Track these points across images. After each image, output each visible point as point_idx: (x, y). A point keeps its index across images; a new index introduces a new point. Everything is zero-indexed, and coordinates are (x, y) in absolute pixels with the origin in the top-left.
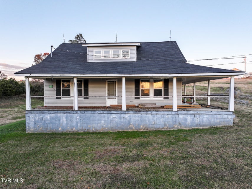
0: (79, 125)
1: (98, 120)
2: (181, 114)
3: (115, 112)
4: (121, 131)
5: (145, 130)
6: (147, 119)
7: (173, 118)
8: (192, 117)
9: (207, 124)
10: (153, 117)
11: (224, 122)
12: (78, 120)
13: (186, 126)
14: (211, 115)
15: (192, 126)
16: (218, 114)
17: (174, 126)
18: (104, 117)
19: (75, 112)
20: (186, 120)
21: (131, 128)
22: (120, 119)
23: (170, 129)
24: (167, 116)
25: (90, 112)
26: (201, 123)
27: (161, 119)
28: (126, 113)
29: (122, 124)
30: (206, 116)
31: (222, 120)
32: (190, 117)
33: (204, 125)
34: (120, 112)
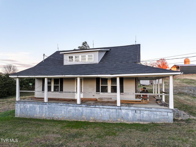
0: (47, 113)
1: (60, 111)
2: (123, 109)
3: (72, 105)
4: (76, 120)
5: (94, 121)
6: (95, 112)
7: (116, 112)
8: (133, 112)
9: (147, 119)
10: (101, 110)
11: (164, 119)
12: (47, 110)
13: (128, 120)
14: (151, 111)
15: (133, 120)
16: (158, 111)
17: (118, 119)
18: (64, 108)
19: (45, 104)
20: (128, 114)
21: (83, 119)
22: (76, 111)
23: (114, 121)
24: (111, 110)
25: (55, 104)
26: (142, 119)
27: (107, 113)
28: (80, 106)
29: (77, 115)
30: (146, 112)
31: (161, 117)
32: (132, 112)
33: (144, 121)
34: (75, 105)
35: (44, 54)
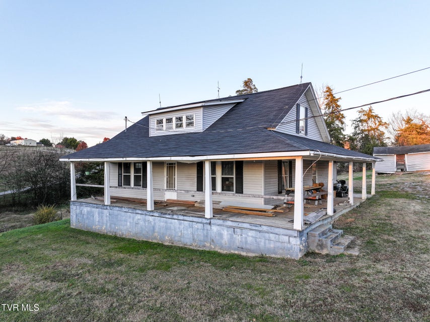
0: (108, 225)
1: (125, 221)
2: (215, 224)
3: (140, 212)
4: (145, 240)
5: (170, 244)
6: (172, 226)
7: (204, 229)
8: (230, 232)
9: (253, 248)
10: (180, 224)
11: (283, 249)
12: (108, 218)
13: (222, 247)
14: (260, 232)
15: (230, 248)
16: (272, 233)
17: (206, 243)
18: (130, 217)
19: (105, 207)
20: (221, 235)
21: (155, 238)
22: (145, 223)
23: (199, 247)
24: (196, 226)
25: (117, 209)
26: (244, 246)
27: (189, 230)
28: (151, 214)
29: (147, 229)
30: (251, 233)
31: (278, 244)
32: (228, 231)
33: (248, 250)
34: (145, 212)
35: (126, 117)
